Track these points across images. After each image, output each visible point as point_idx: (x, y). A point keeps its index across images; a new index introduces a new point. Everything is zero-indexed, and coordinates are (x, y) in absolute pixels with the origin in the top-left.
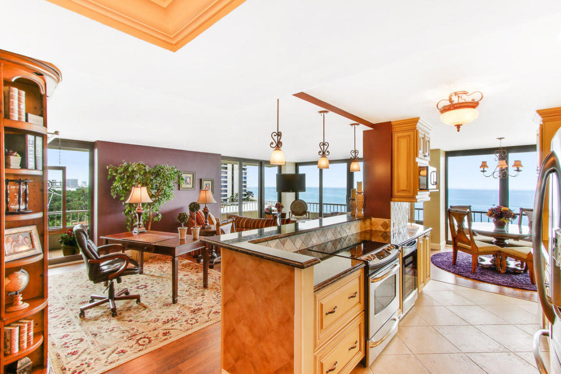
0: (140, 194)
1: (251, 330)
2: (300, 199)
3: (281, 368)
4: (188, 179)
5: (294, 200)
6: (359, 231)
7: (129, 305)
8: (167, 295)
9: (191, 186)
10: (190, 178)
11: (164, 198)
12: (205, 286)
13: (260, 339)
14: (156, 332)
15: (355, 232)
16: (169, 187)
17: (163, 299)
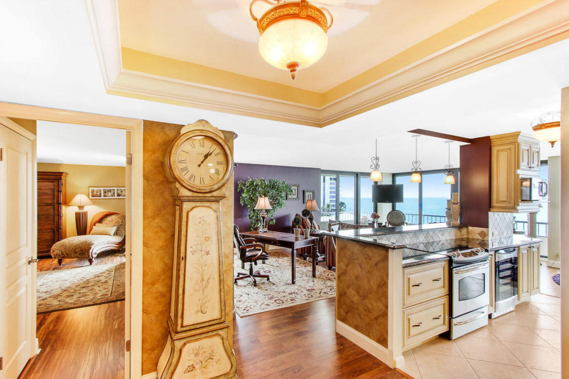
0: (263, 203)
1: (358, 292)
2: (397, 209)
3: (380, 316)
4: (294, 191)
5: (391, 210)
6: (454, 238)
7: (262, 281)
8: (286, 279)
9: (296, 197)
10: (295, 189)
11: (278, 206)
12: (314, 276)
13: (364, 298)
14: (286, 298)
15: (449, 238)
16: (282, 197)
17: (285, 281)
